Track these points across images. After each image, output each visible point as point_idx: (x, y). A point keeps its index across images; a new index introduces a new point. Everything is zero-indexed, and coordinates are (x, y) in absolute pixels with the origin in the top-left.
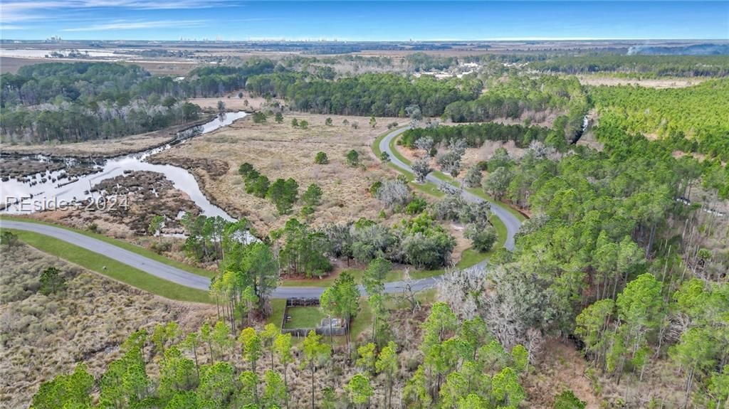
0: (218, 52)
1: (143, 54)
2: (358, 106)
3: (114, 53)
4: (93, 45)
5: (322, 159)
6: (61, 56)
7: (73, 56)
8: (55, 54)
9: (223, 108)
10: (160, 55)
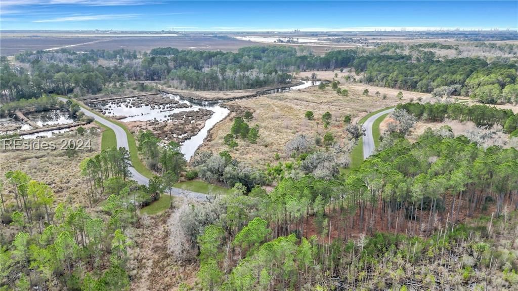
0: (389, 39)
1: (333, 41)
2: (407, 83)
3: (318, 40)
4: (313, 35)
5: (310, 115)
6: (282, 42)
7: (288, 41)
8: (280, 41)
9: (316, 78)
10: (343, 41)
